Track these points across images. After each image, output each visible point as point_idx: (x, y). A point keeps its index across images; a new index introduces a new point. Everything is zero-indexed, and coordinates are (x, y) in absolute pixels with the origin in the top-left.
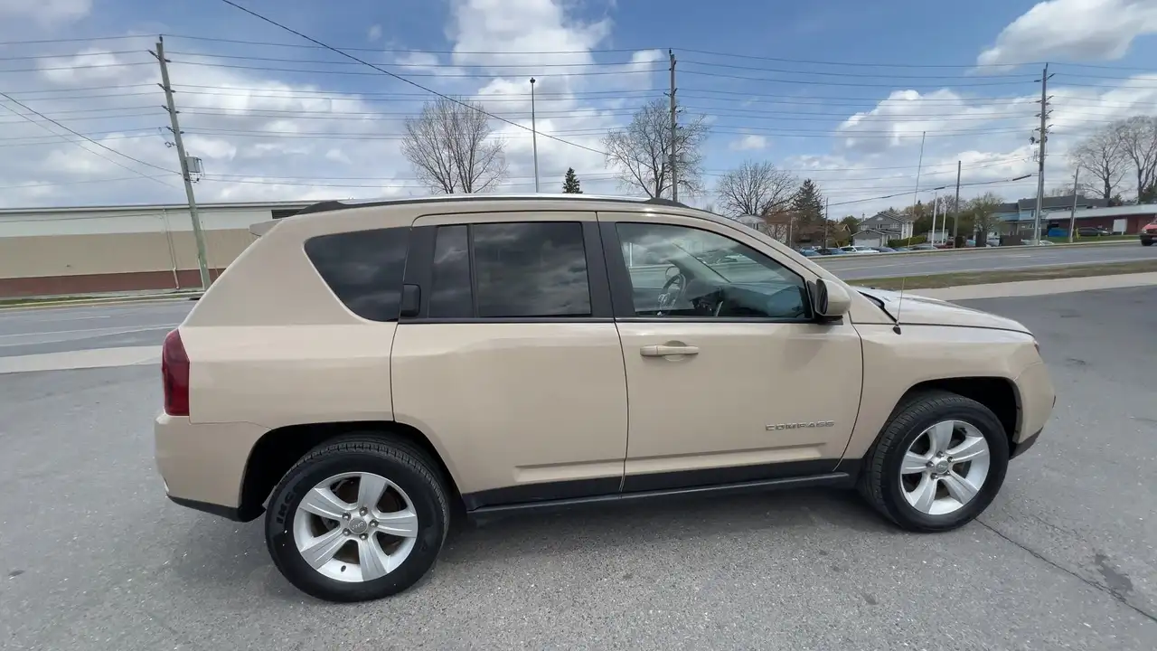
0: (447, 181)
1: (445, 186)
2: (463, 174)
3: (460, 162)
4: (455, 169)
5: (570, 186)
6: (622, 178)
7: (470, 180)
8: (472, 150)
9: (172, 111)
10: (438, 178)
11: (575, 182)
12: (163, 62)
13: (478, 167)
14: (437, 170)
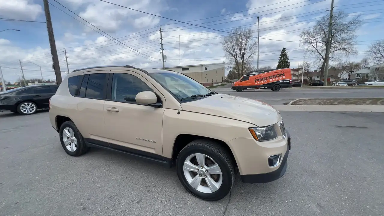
0: (236, 56)
1: (235, 58)
2: (241, 54)
3: (240, 49)
4: (239, 52)
5: (283, 54)
6: (307, 50)
7: (244, 55)
8: (245, 45)
9: (162, 44)
10: (233, 56)
11: (285, 53)
12: (161, 32)
13: (247, 51)
14: (233, 53)
